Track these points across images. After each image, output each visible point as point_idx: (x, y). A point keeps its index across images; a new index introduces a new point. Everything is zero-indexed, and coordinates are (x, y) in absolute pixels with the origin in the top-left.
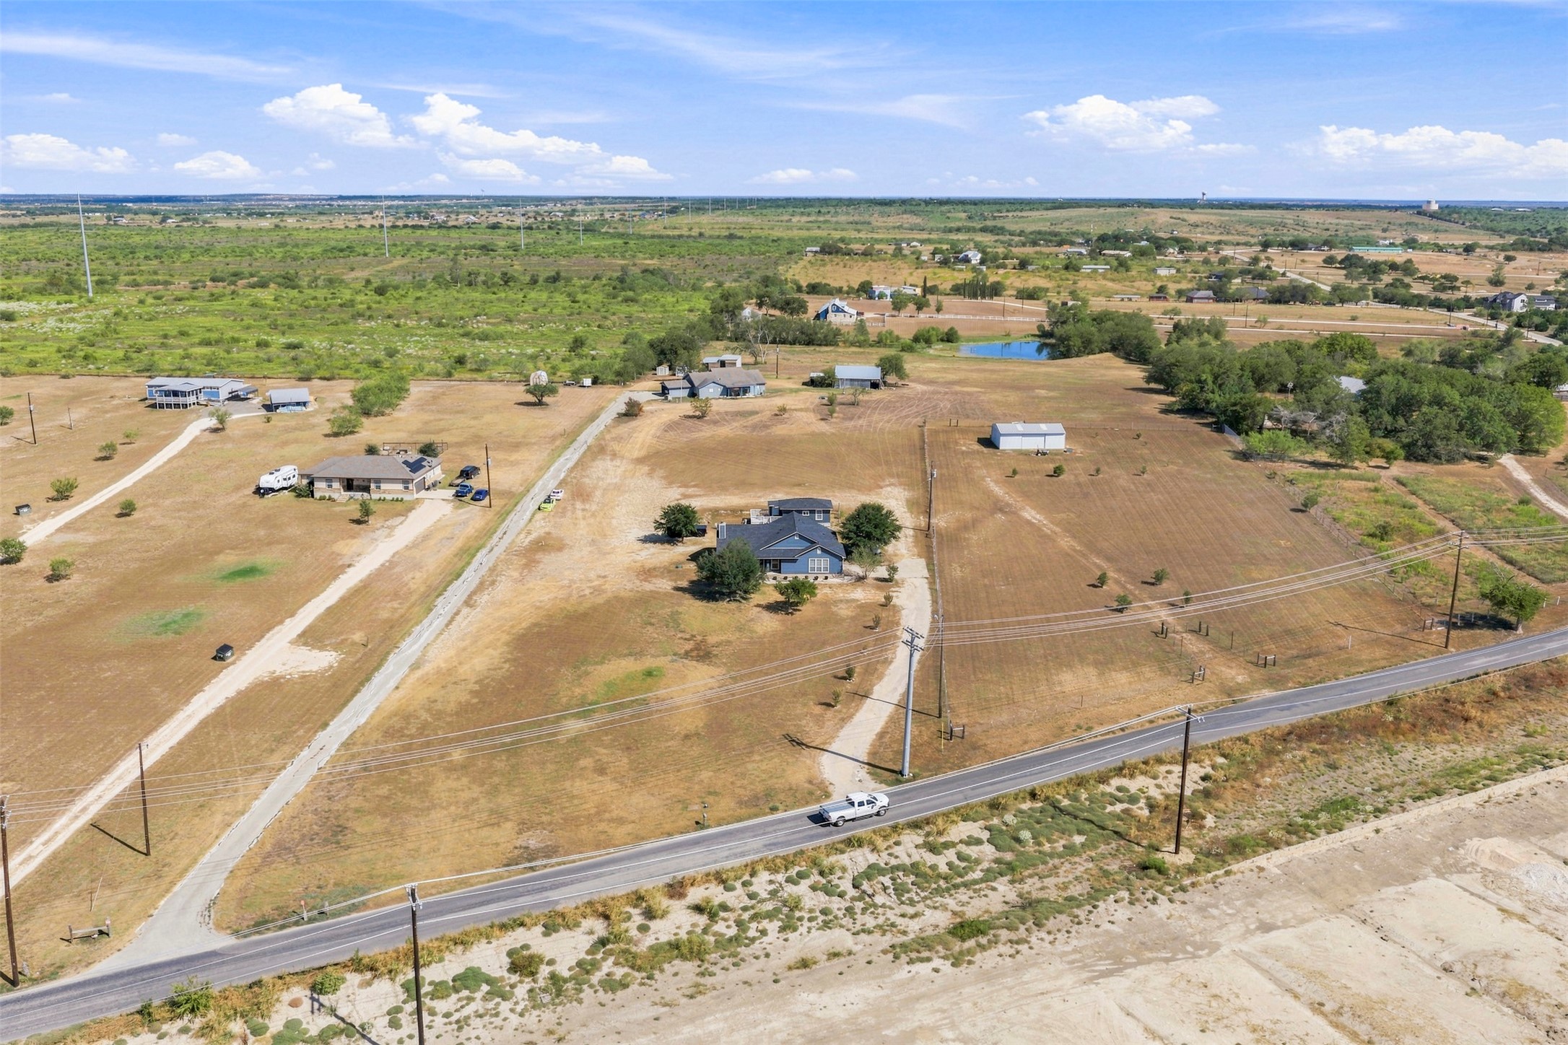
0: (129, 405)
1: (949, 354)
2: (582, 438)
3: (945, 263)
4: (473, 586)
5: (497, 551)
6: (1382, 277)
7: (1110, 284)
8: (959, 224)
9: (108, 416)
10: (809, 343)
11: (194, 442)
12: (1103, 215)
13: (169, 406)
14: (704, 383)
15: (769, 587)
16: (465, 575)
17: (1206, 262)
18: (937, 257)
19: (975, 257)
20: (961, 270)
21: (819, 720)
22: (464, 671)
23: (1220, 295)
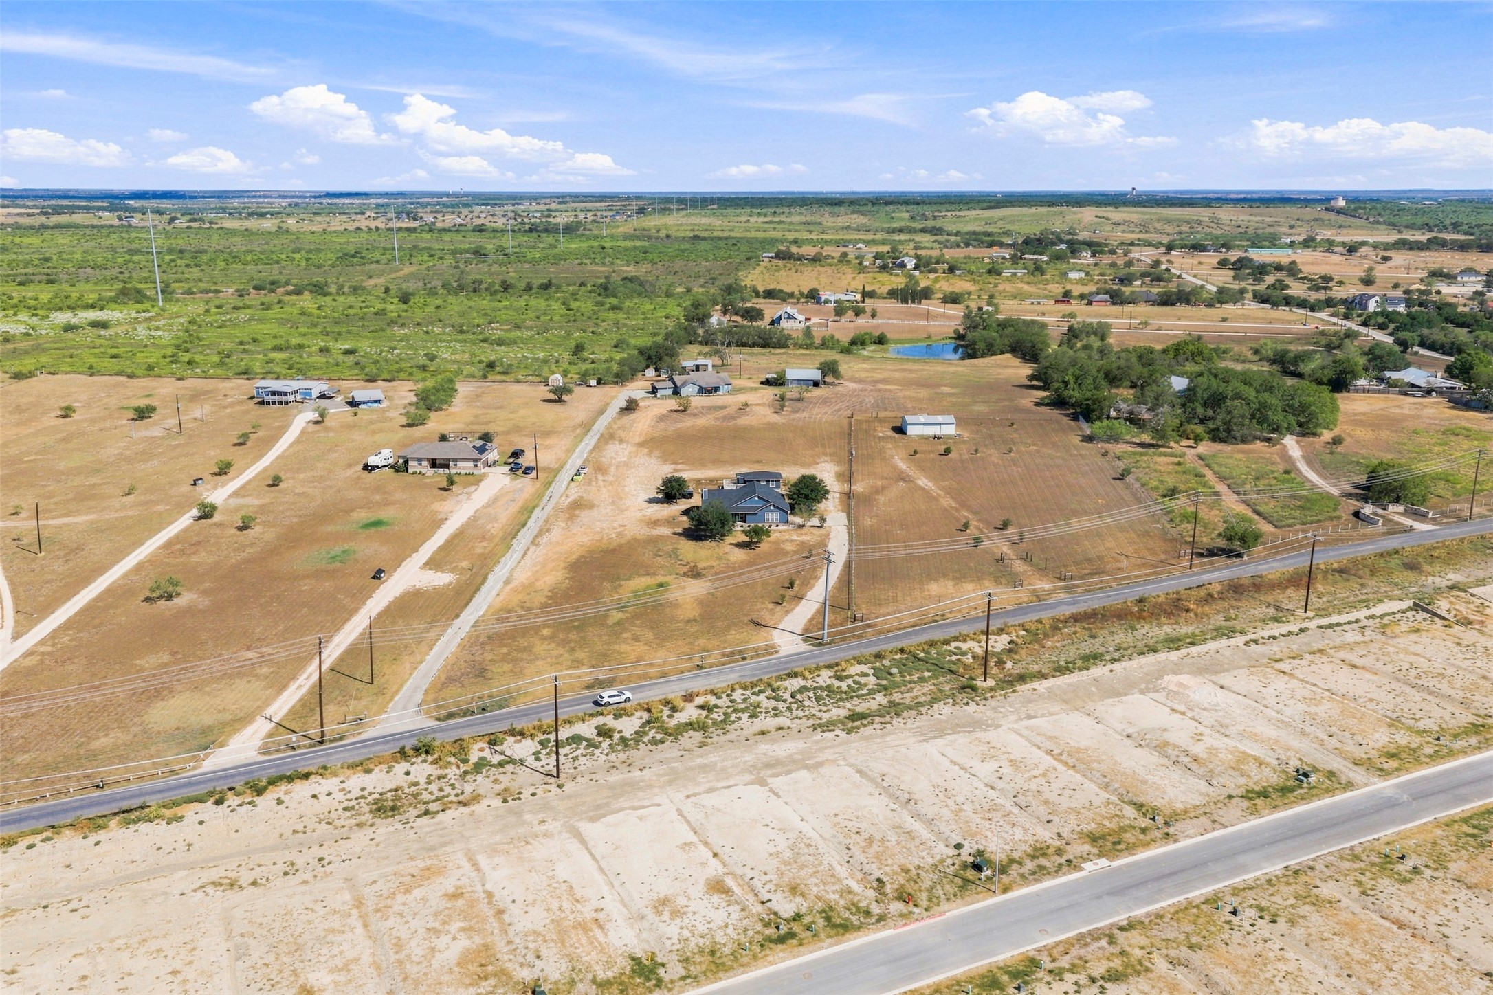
0: (240, 403)
1: (879, 355)
2: (596, 427)
3: (884, 268)
4: (535, 533)
5: (549, 508)
6: (1267, 277)
7: (1026, 287)
8: (902, 224)
9: (228, 411)
10: (765, 345)
11: (303, 432)
12: (1034, 214)
13: (274, 403)
14: (684, 384)
15: (738, 532)
16: (528, 525)
17: (1113, 265)
18: (878, 262)
19: (910, 263)
20: (897, 275)
21: (772, 612)
22: (539, 584)
23: (1116, 299)
